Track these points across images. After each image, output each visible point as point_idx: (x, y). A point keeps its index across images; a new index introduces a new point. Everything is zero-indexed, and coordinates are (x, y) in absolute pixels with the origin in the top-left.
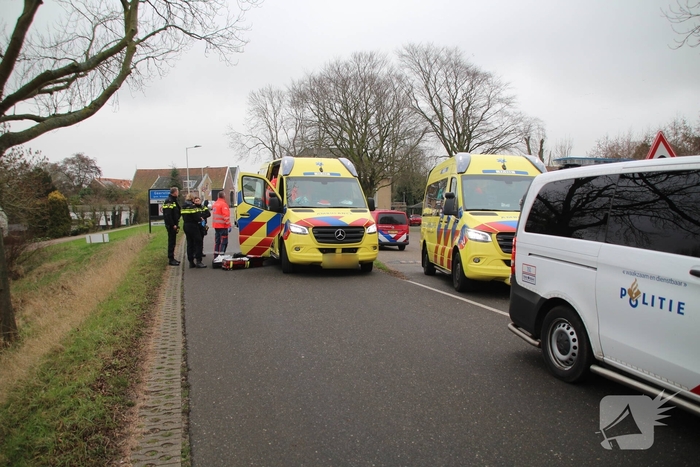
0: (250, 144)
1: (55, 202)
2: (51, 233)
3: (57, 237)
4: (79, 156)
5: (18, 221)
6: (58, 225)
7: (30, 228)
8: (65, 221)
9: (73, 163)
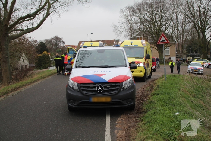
0: (122, 30)
1: (44, 55)
2: (43, 67)
3: (45, 68)
4: (56, 37)
5: (32, 63)
6: (46, 64)
7: (36, 65)
8: (48, 62)
9: (54, 40)
